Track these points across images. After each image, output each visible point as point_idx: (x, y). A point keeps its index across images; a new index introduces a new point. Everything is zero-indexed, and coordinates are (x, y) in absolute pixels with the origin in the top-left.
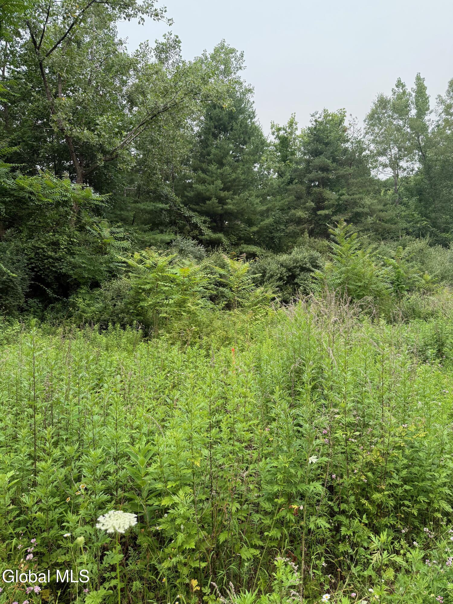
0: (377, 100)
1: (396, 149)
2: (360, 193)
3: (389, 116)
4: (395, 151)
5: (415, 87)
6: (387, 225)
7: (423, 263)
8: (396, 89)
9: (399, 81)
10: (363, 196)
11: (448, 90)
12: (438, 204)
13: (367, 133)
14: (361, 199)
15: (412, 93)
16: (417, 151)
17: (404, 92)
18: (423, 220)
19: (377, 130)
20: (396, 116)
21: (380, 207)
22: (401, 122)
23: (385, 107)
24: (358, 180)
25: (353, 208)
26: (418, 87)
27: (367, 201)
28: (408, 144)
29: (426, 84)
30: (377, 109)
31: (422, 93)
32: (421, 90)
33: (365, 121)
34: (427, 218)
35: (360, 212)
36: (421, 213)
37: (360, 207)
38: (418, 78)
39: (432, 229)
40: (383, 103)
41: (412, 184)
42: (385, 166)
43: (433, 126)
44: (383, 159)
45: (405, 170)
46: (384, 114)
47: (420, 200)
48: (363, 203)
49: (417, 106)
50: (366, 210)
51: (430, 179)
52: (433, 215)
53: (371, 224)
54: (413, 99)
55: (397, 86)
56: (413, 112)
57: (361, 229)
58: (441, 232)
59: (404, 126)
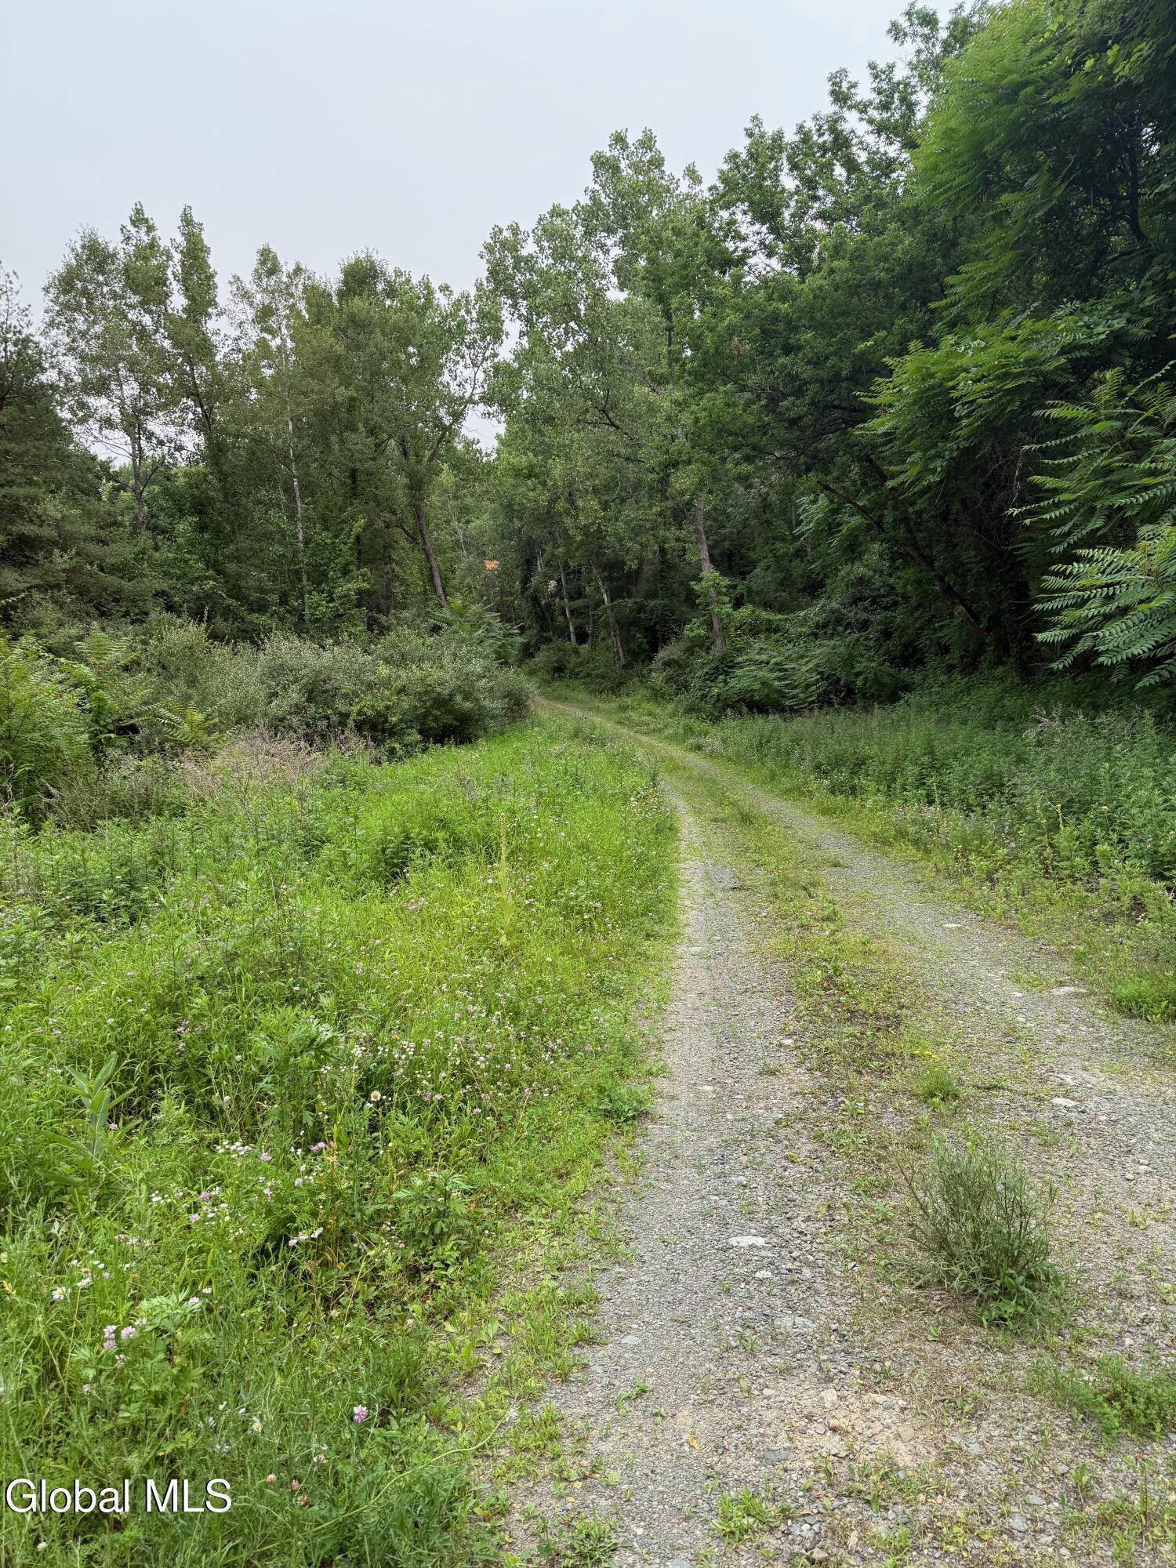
0: (80, 243)
1: (136, 385)
2: (30, 483)
3: (115, 296)
4: (131, 389)
5: (180, 240)
6: (112, 580)
7: (192, 682)
8: (133, 230)
9: (139, 212)
10: (40, 492)
11: (256, 270)
12: (243, 542)
13: (52, 324)
14: (33, 499)
15: (173, 251)
16: (191, 403)
17: (153, 245)
18: (207, 578)
19: (81, 323)
20: (134, 299)
21: (88, 529)
22: (147, 320)
23: (100, 269)
24: (23, 447)
25: (12, 522)
26: (188, 241)
27: (52, 507)
28: (167, 379)
29: (207, 238)
30: (80, 266)
31: (196, 258)
32: (195, 253)
33: (46, 290)
34: (219, 572)
35: (31, 534)
36: (204, 558)
37: (31, 521)
38: (187, 220)
39: (229, 601)
40: (95, 255)
41: (181, 481)
42: (108, 423)
43: (226, 350)
44: (100, 404)
45: (161, 443)
46: (100, 285)
47: (202, 528)
48: (40, 511)
49: (187, 290)
50: (48, 532)
51: (223, 477)
52: (232, 567)
53: (64, 571)
54: (175, 266)
55: (133, 223)
56: (178, 302)
57: (37, 582)
58: (251, 611)
59: (156, 331)
